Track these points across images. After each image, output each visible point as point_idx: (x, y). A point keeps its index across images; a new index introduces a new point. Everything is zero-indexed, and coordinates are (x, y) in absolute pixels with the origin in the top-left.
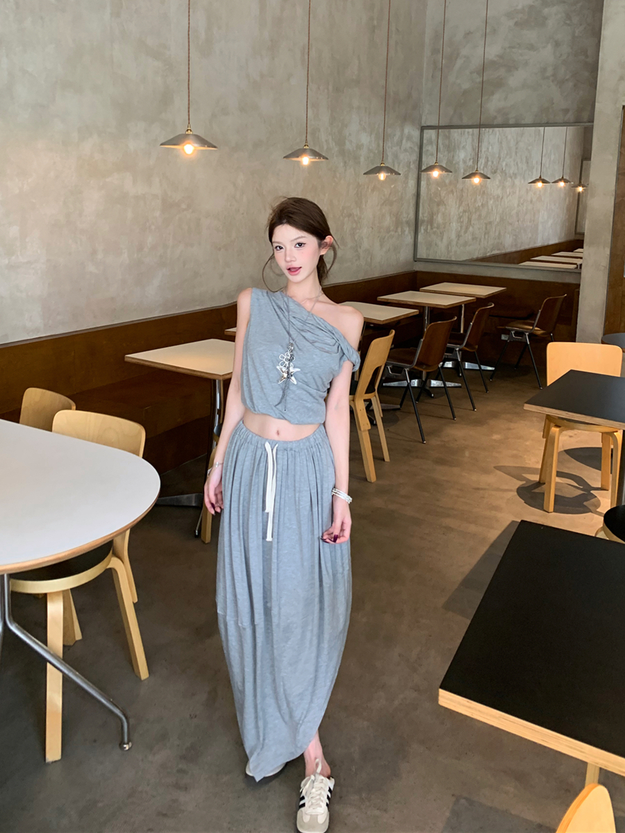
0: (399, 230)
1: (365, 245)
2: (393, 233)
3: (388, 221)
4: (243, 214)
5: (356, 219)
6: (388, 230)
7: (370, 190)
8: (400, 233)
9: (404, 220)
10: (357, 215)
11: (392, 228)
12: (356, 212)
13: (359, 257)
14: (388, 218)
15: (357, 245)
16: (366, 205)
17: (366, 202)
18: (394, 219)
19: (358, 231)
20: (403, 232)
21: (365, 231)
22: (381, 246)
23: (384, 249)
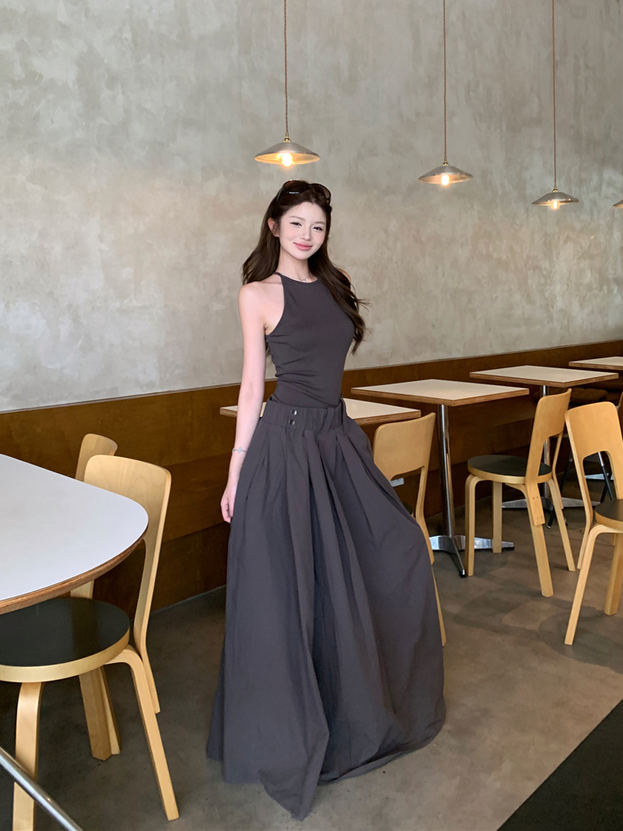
0: (605, 288)
1: (560, 303)
2: (596, 292)
3: (588, 277)
4: (396, 263)
5: (545, 273)
6: (590, 288)
7: (562, 242)
8: (606, 292)
9: (611, 277)
10: (546, 269)
11: (594, 286)
12: (545, 264)
13: (551, 319)
14: (589, 274)
15: (547, 305)
16: (557, 258)
17: (558, 254)
18: (597, 275)
19: (548, 287)
20: (610, 291)
21: (558, 288)
22: (582, 306)
23: (586, 311)
